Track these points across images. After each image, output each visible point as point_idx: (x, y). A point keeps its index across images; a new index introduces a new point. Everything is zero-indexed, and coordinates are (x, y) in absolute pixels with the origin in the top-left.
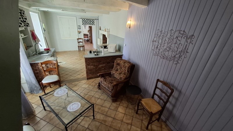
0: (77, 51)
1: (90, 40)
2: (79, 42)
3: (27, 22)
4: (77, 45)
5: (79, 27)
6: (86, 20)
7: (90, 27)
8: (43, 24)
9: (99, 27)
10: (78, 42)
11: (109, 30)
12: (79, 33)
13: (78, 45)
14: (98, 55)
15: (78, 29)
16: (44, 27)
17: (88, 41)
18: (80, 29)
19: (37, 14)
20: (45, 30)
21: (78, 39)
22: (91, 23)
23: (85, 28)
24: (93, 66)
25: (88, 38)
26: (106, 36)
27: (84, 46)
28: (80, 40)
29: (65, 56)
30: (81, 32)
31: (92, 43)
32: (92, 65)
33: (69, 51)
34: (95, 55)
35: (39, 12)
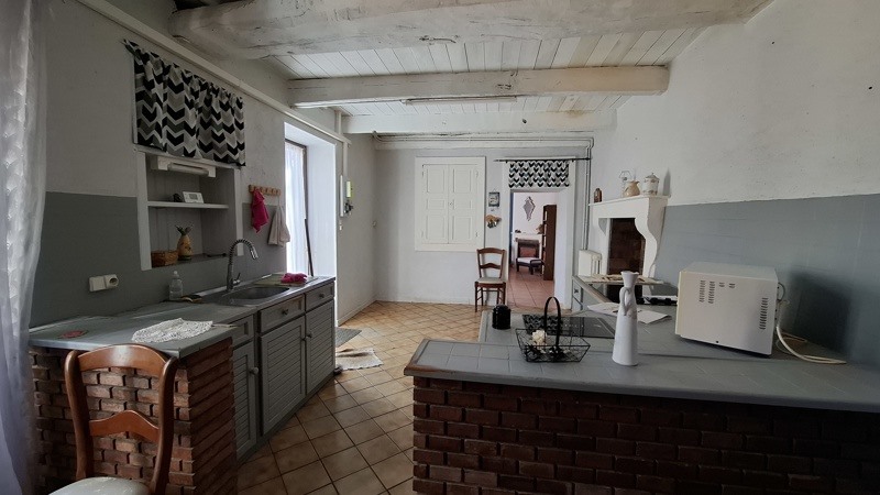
0: (466, 307)
1: (542, 264)
2: (484, 267)
3: (227, 141)
4: (473, 275)
5: (494, 199)
6: (526, 165)
7: (550, 211)
8: (349, 184)
9: (593, 190)
10: (481, 267)
11: (661, 186)
12: (491, 226)
13: (477, 278)
14: (558, 357)
15: (489, 208)
16: (349, 195)
17: (533, 268)
18: (498, 205)
19: (332, 147)
20: (349, 207)
21: (480, 252)
22: (553, 174)
23: (529, 217)
24: (492, 477)
25: (537, 256)
26: (641, 226)
27: (503, 286)
28: (490, 258)
29: (408, 323)
30: (498, 220)
31: (549, 277)
32: (483, 466)
33: (433, 305)
34: (533, 355)
35: (346, 141)
